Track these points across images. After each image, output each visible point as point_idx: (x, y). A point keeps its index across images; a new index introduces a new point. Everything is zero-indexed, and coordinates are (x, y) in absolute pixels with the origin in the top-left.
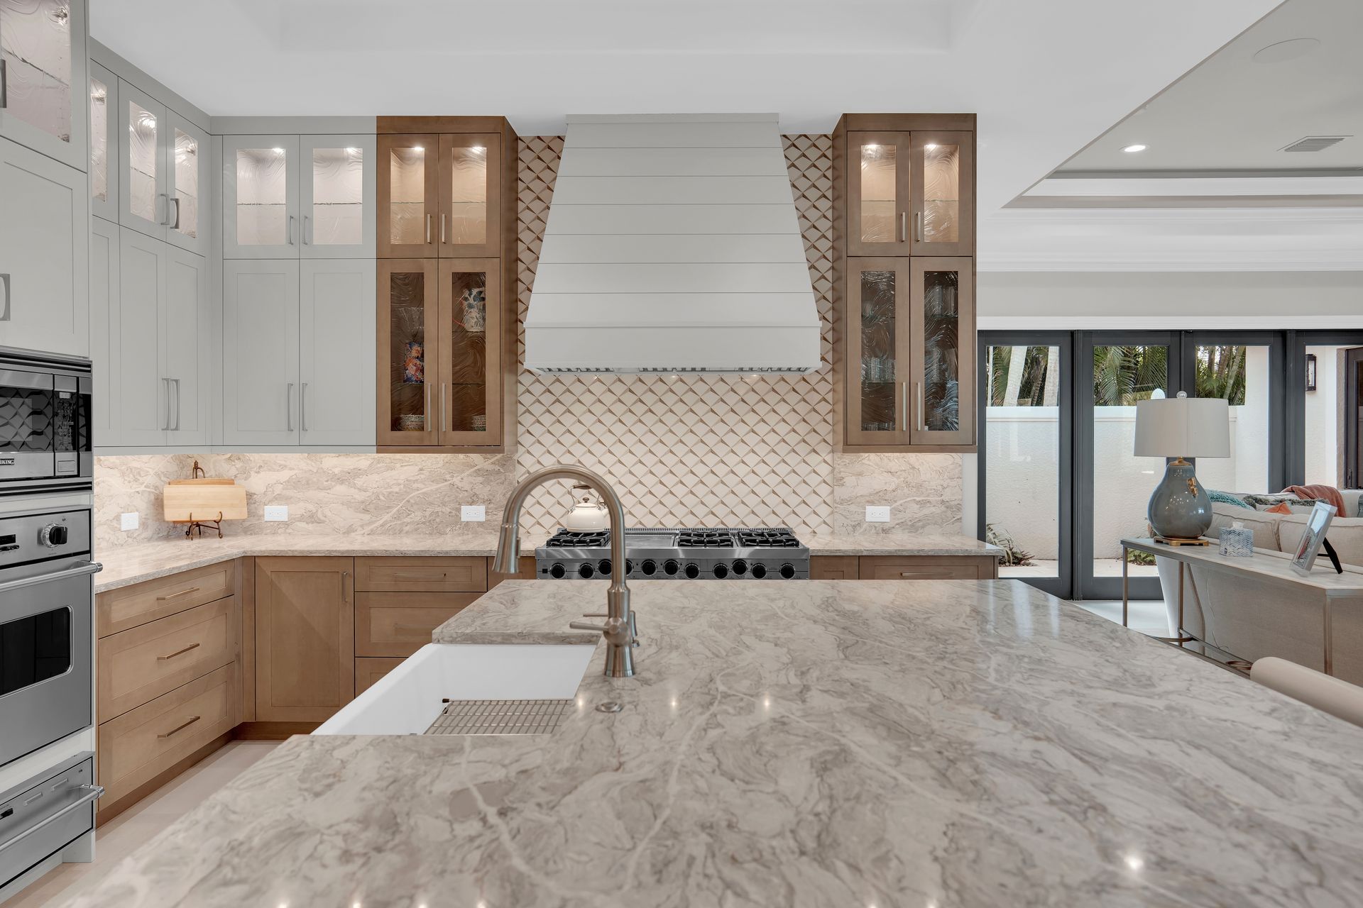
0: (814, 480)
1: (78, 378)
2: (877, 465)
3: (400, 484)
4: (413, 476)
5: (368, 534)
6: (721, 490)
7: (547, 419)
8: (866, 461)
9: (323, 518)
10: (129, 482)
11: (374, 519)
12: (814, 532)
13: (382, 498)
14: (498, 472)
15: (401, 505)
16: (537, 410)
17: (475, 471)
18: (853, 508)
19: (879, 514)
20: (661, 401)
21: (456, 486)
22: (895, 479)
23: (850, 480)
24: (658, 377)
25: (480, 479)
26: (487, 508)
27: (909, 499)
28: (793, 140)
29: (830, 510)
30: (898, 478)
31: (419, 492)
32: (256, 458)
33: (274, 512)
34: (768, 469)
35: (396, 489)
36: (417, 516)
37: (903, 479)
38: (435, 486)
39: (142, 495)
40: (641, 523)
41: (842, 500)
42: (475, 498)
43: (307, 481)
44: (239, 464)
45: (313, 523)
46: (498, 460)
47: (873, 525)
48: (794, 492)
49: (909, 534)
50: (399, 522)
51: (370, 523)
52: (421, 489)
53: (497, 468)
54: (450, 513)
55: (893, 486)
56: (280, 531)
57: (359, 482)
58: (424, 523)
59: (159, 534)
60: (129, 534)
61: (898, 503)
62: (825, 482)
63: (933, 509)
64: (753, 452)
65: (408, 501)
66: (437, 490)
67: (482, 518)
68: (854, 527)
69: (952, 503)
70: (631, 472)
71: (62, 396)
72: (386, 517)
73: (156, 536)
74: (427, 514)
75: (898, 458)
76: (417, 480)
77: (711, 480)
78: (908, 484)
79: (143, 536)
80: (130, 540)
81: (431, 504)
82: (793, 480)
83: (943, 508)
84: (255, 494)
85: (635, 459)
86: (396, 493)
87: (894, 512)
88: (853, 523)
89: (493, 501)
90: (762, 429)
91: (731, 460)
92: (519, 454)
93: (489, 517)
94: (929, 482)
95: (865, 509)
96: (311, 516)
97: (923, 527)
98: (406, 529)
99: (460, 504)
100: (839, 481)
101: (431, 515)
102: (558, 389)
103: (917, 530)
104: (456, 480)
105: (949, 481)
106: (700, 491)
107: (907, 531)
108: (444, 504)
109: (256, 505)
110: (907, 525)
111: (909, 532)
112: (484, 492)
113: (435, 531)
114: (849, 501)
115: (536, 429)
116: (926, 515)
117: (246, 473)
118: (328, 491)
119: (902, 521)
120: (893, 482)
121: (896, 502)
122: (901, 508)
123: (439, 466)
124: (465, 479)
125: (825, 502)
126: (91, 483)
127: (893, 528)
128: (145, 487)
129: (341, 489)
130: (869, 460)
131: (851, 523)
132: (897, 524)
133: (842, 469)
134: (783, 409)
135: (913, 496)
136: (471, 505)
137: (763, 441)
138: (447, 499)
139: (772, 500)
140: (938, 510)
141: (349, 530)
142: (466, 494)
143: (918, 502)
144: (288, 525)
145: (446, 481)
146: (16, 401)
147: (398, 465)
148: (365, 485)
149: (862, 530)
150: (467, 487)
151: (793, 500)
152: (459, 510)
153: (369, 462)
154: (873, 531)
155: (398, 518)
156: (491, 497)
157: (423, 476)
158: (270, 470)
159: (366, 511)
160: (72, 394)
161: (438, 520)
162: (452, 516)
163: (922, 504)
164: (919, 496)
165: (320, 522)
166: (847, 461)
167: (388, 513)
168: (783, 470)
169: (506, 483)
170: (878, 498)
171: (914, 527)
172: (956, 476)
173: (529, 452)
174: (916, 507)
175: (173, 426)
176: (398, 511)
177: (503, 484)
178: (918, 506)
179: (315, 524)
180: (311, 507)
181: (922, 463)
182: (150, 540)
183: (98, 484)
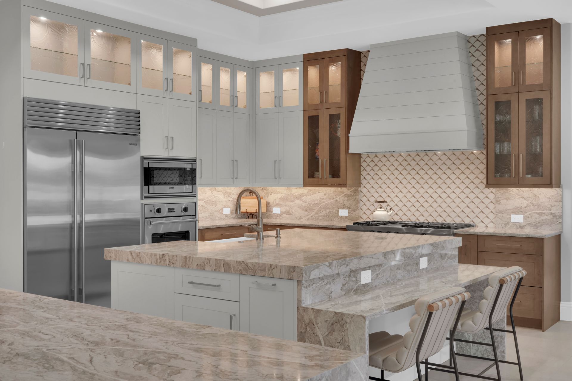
0: (487, 201)
1: (192, 164)
2: (517, 194)
3: (318, 200)
4: (323, 197)
5: (307, 220)
6: (444, 205)
7: (372, 173)
8: (511, 192)
9: (292, 213)
10: (226, 197)
11: (309, 214)
12: (487, 226)
13: (312, 205)
14: (353, 196)
15: (318, 208)
16: (368, 169)
17: (344, 195)
18: (505, 215)
19: (518, 218)
20: (418, 164)
21: (337, 201)
22: (526, 201)
23: (503, 201)
24: (416, 154)
25: (346, 198)
26: (349, 211)
27: (534, 212)
28: (477, 37)
29: (494, 216)
30: (528, 201)
31: (324, 203)
32: (270, 189)
33: (276, 210)
34: (465, 196)
35: (316, 202)
36: (323, 213)
37: (530, 201)
38: (330, 201)
39: (231, 202)
40: (409, 219)
41: (499, 211)
42: (344, 206)
43: (287, 198)
44: (265, 191)
45: (288, 215)
46: (353, 190)
47: (515, 224)
48: (477, 207)
49: (534, 229)
50: (317, 215)
51: (308, 215)
52: (325, 202)
53: (352, 194)
54: (335, 212)
55: (525, 205)
56: (278, 218)
57: (304, 199)
58: (326, 216)
59: (237, 216)
60: (226, 215)
61: (528, 214)
62: (492, 202)
63: (546, 217)
64: (458, 187)
65: (321, 207)
66: (331, 202)
67: (347, 215)
68: (505, 224)
69: (557, 214)
70: (405, 196)
71: (188, 169)
72: (313, 213)
73: (237, 217)
74: (327, 212)
75: (527, 191)
76: (324, 198)
77: (439, 200)
78: (533, 204)
79: (232, 217)
80: (226, 218)
81: (328, 208)
82: (477, 201)
83: (551, 217)
84: (270, 203)
85: (407, 191)
86: (317, 203)
87: (525, 218)
88: (505, 223)
89: (351, 208)
90: (462, 177)
91: (449, 191)
92: (361, 188)
93: (350, 214)
94: (544, 203)
95: (511, 216)
96: (288, 212)
97: (541, 226)
98: (320, 218)
99: (339, 209)
100: (498, 202)
101: (328, 213)
102: (376, 160)
103: (538, 228)
104: (337, 199)
105: (555, 203)
106: (435, 205)
107: (532, 228)
108: (333, 208)
109: (270, 207)
110: (532, 224)
111: (533, 228)
112: (347, 204)
113: (330, 220)
114: (503, 212)
115: (368, 177)
116: (542, 220)
117: (267, 194)
118: (294, 202)
119: (530, 222)
120: (525, 203)
121: (526, 213)
122: (529, 216)
123: (331, 193)
124: (341, 198)
125: (492, 212)
126: (196, 195)
127: (525, 226)
128: (232, 199)
129: (298, 201)
130: (513, 192)
131: (504, 222)
132: (527, 224)
133: (499, 196)
134: (472, 167)
135: (536, 210)
136: (343, 209)
137: (463, 182)
138: (334, 206)
139: (467, 210)
140: (549, 218)
141: (301, 218)
142: (341, 204)
143: (538, 213)
144: (280, 215)
145: (334, 199)
146: (175, 172)
147: (317, 192)
148: (306, 200)
149: (509, 226)
150: (342, 202)
151: (477, 211)
152: (338, 211)
153: (307, 191)
154: (515, 227)
155: (317, 214)
156: (350, 206)
157: (326, 197)
158: (275, 194)
159: (306, 210)
160: (190, 168)
161: (331, 215)
162: (336, 214)
163: (541, 214)
164: (539, 210)
165: (291, 214)
166: (502, 192)
167: (313, 212)
168: (472, 196)
169: (356, 200)
170: (518, 211)
171: (536, 226)
172: (559, 201)
173: (365, 187)
174: (537, 216)
175: (235, 176)
176: (317, 211)
177: (355, 200)
178: (539, 215)
179: (289, 215)
180: (288, 208)
181: (541, 193)
182: (234, 218)
183: (215, 197)
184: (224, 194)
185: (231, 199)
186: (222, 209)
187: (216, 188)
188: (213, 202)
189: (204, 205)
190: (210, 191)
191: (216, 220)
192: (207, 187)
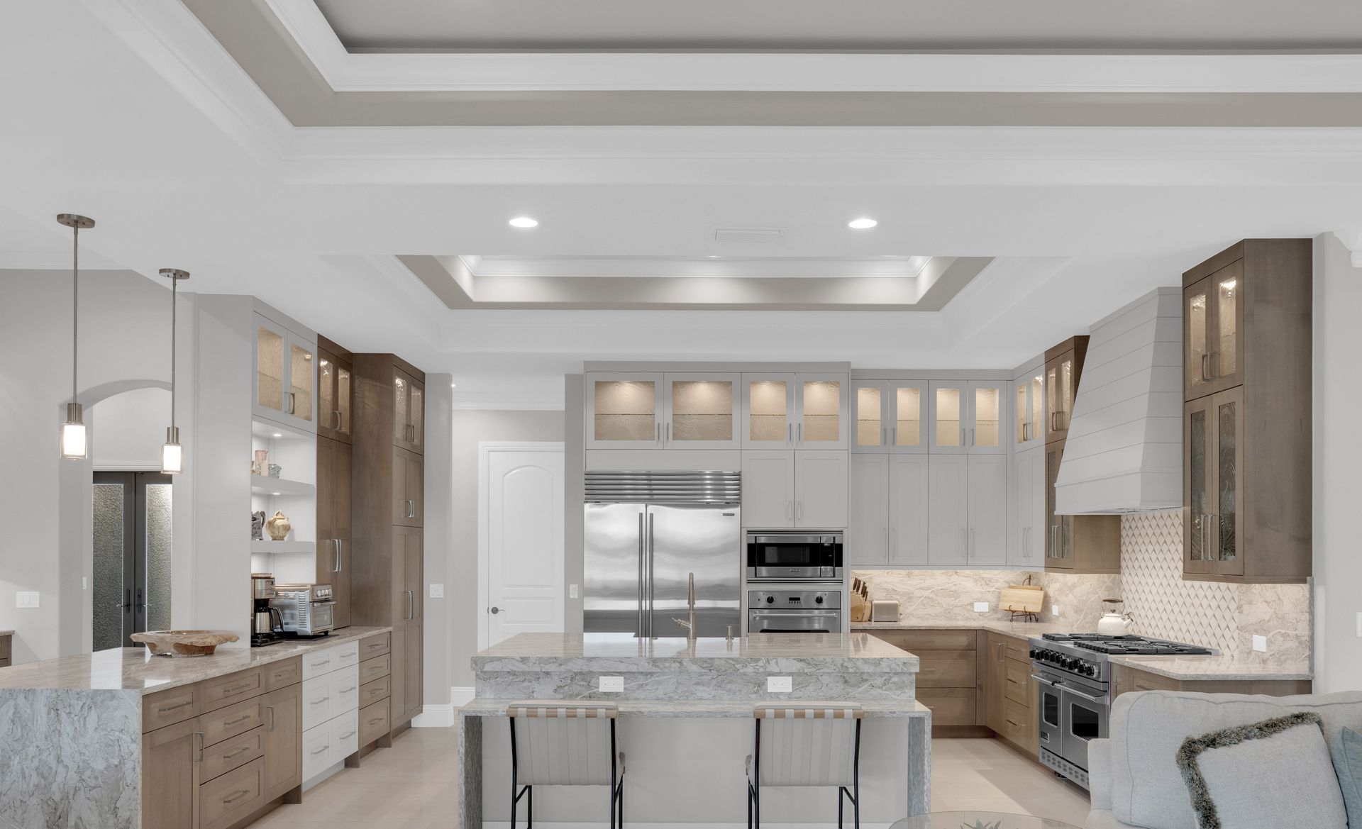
1: (835, 537)
2: (1259, 594)
3: (1085, 595)
4: (1089, 589)
7: (1130, 549)
9: (1066, 615)
10: (982, 585)
11: (1079, 617)
12: (1233, 657)
13: (1081, 603)
15: (1085, 609)
18: (1247, 635)
19: (1260, 643)
21: (1100, 597)
22: (1269, 609)
23: (1246, 608)
27: (1278, 632)
31: (1090, 601)
32: (1051, 574)
33: (1055, 609)
34: (1212, 594)
35: (1084, 598)
37: (1274, 609)
39: (993, 593)
41: (1241, 627)
43: (1062, 590)
44: (1048, 578)
45: (1064, 618)
47: (1257, 654)
48: (1223, 617)
49: (1277, 667)
50: (1085, 621)
51: (1078, 620)
52: (1091, 598)
55: (1268, 616)
58: (1091, 623)
60: (983, 612)
61: (1271, 634)
63: (1291, 643)
66: (1095, 599)
68: (1248, 654)
69: (1303, 638)
71: (825, 545)
72: (1082, 617)
73: (1004, 618)
74: (1092, 616)
75: (1271, 588)
78: (1276, 615)
79: (993, 616)
80: (980, 616)
81: (1093, 609)
82: (1223, 605)
84: (1051, 597)
86: (1084, 601)
87: (1269, 642)
88: (1247, 651)
92: (1121, 575)
94: (1289, 614)
95: (1253, 637)
96: (1063, 614)
97: (1285, 661)
98: (1087, 626)
100: (1240, 608)
103: (1282, 664)
105: (1302, 613)
107: (1276, 664)
109: (1051, 604)
110: (1276, 657)
114: (1245, 628)
115: (1126, 557)
116: (1287, 650)
117: (1049, 584)
118: (1067, 597)
119: (1273, 651)
120: (1268, 612)
121: (1269, 632)
122: (1274, 639)
123: (1096, 582)
127: (1268, 659)
129: (1070, 596)
132: (1270, 654)
133: (1242, 597)
135: (1279, 628)
139: (1213, 623)
140: (1294, 645)
141: (1073, 625)
143: (1282, 635)
144: (1058, 618)
147: (1085, 581)
149: (1251, 658)
151: (1223, 624)
154: (1257, 661)
155: (1085, 618)
158: (1054, 582)
159: (1076, 612)
160: (830, 544)
163: (1285, 636)
164: (1283, 628)
166: (1244, 590)
167: (1082, 614)
170: (1260, 627)
171: (1279, 660)
172: (1306, 612)
173: (1124, 574)
174: (1283, 639)
176: (1085, 613)
180: (1063, 607)
181: (1285, 594)
182: (999, 620)
183: (955, 585)
184: (976, 581)
185: (993, 589)
186: (972, 604)
187: (959, 571)
188: (951, 593)
189: (932, 595)
190: (944, 575)
191: (958, 620)
192: (939, 569)
